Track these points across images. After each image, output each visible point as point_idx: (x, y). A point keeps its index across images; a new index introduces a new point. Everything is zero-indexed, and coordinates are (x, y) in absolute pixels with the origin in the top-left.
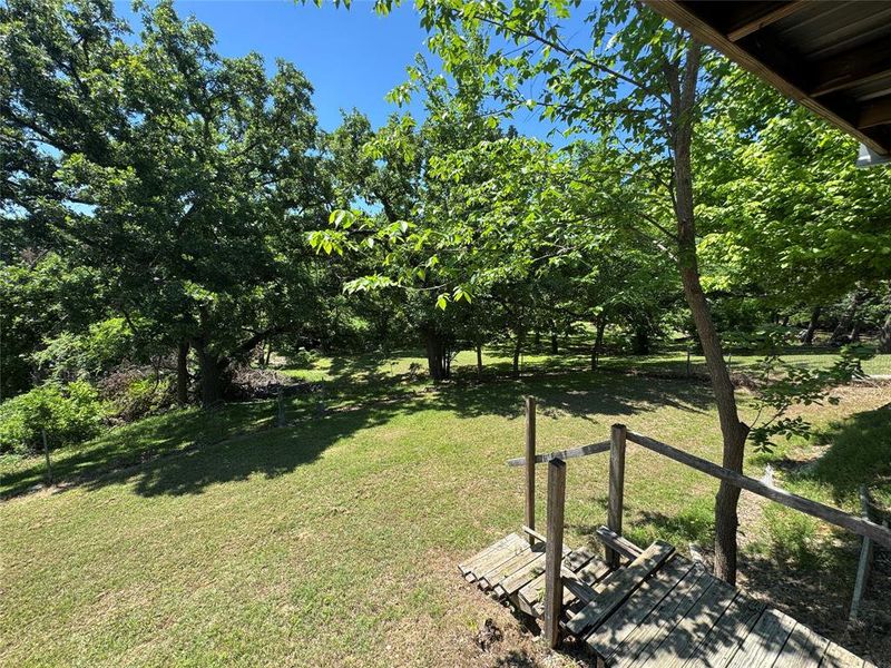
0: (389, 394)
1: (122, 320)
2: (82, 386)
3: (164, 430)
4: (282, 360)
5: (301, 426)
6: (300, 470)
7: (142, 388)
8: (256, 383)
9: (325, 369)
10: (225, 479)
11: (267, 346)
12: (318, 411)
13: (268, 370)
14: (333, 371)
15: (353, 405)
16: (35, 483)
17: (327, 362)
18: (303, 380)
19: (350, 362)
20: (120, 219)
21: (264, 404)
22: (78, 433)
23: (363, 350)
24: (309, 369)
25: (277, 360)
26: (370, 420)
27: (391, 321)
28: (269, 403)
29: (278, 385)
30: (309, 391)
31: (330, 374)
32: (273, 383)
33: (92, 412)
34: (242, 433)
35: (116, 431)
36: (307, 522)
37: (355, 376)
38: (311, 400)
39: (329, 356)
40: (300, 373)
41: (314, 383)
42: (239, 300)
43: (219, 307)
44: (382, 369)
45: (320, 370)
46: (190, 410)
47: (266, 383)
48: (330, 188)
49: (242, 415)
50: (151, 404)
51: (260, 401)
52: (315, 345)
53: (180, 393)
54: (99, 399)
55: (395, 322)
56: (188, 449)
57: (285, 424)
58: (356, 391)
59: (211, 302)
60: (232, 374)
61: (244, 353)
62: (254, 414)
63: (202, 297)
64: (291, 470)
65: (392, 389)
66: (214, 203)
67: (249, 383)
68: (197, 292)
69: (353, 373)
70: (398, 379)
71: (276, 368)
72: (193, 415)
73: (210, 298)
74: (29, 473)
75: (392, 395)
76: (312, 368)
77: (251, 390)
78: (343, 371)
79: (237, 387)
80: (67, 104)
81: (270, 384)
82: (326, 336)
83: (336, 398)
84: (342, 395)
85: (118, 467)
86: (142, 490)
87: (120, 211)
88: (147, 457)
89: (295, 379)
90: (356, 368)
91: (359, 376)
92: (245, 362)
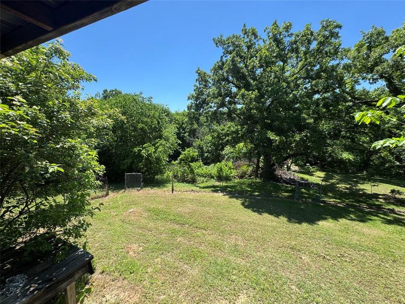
0: (368, 205)
1: (243, 144)
2: (230, 164)
3: (250, 185)
4: (297, 168)
5: (306, 202)
6: (305, 225)
7: (244, 168)
8: (284, 176)
9: (320, 177)
10: (271, 213)
11: (291, 160)
12: (317, 200)
13: (290, 171)
14: (325, 180)
15: (339, 203)
16: (219, 190)
17: (322, 174)
18: (307, 180)
19: (337, 177)
20: (251, 109)
21: (287, 187)
22: (227, 179)
23: (347, 172)
24: (310, 175)
25: (294, 168)
26: (351, 216)
27: (374, 157)
28: (289, 187)
29: (294, 179)
30: (310, 187)
31: (323, 181)
32: (292, 178)
33: (231, 173)
34: (278, 197)
35: (236, 181)
36: (307, 253)
37: (340, 186)
38: (311, 192)
39: (323, 171)
40: (306, 177)
41: (312, 183)
42: (288, 140)
43: (279, 143)
44: (361, 186)
45: (317, 177)
46: (258, 180)
47: (288, 177)
48: (342, 79)
49: (278, 189)
50: (246, 174)
51: (285, 185)
52: (316, 164)
53: (255, 173)
54: (233, 169)
55: (378, 159)
56: (257, 195)
57: (298, 199)
58: (341, 195)
59: (276, 140)
60: (275, 170)
61: (281, 162)
62: (282, 190)
63: (274, 138)
64: (300, 223)
65: (370, 202)
66: (283, 98)
67: (281, 175)
68: (272, 136)
69: (338, 184)
70: (376, 196)
71: (293, 171)
72: (259, 183)
73: (277, 139)
74: (217, 187)
75: (371, 206)
76: (312, 175)
77: (282, 178)
78: (331, 181)
79: (276, 176)
80: (243, 73)
81: (290, 178)
82: (325, 160)
83: (327, 195)
84: (331, 195)
85: (238, 194)
86: (243, 204)
87: (252, 106)
88: (246, 193)
89: (302, 179)
90: (341, 181)
91: (342, 186)
92: (281, 166)
